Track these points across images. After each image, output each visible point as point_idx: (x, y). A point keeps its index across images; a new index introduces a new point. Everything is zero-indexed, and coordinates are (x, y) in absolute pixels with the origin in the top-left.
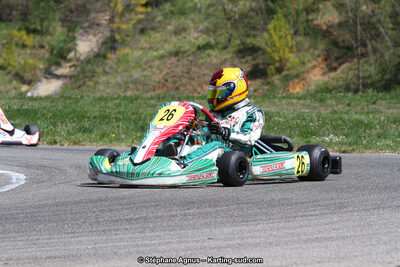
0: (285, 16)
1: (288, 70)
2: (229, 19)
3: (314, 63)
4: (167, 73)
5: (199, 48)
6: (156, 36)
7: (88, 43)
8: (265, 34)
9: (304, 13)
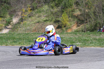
0: (66, 13)
1: (67, 26)
2: (52, 13)
3: (74, 24)
4: (36, 27)
5: (44, 21)
6: (33, 18)
7: (16, 20)
8: (61, 17)
9: (71, 12)
